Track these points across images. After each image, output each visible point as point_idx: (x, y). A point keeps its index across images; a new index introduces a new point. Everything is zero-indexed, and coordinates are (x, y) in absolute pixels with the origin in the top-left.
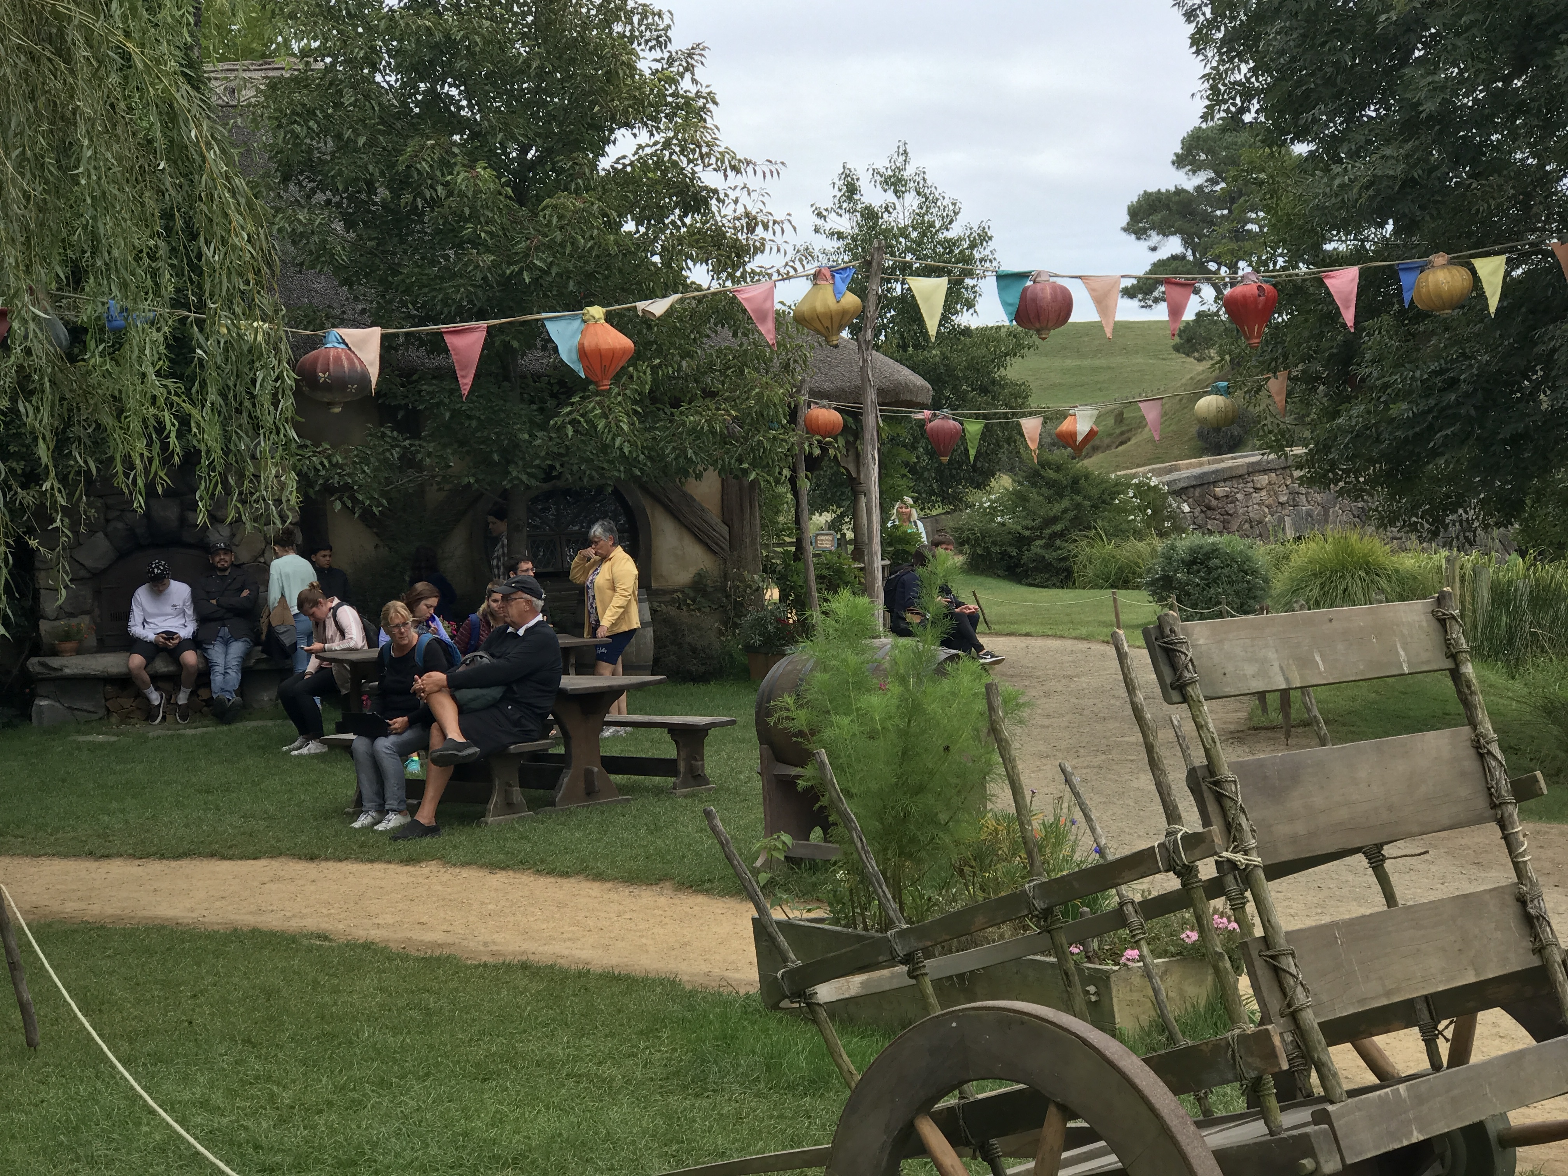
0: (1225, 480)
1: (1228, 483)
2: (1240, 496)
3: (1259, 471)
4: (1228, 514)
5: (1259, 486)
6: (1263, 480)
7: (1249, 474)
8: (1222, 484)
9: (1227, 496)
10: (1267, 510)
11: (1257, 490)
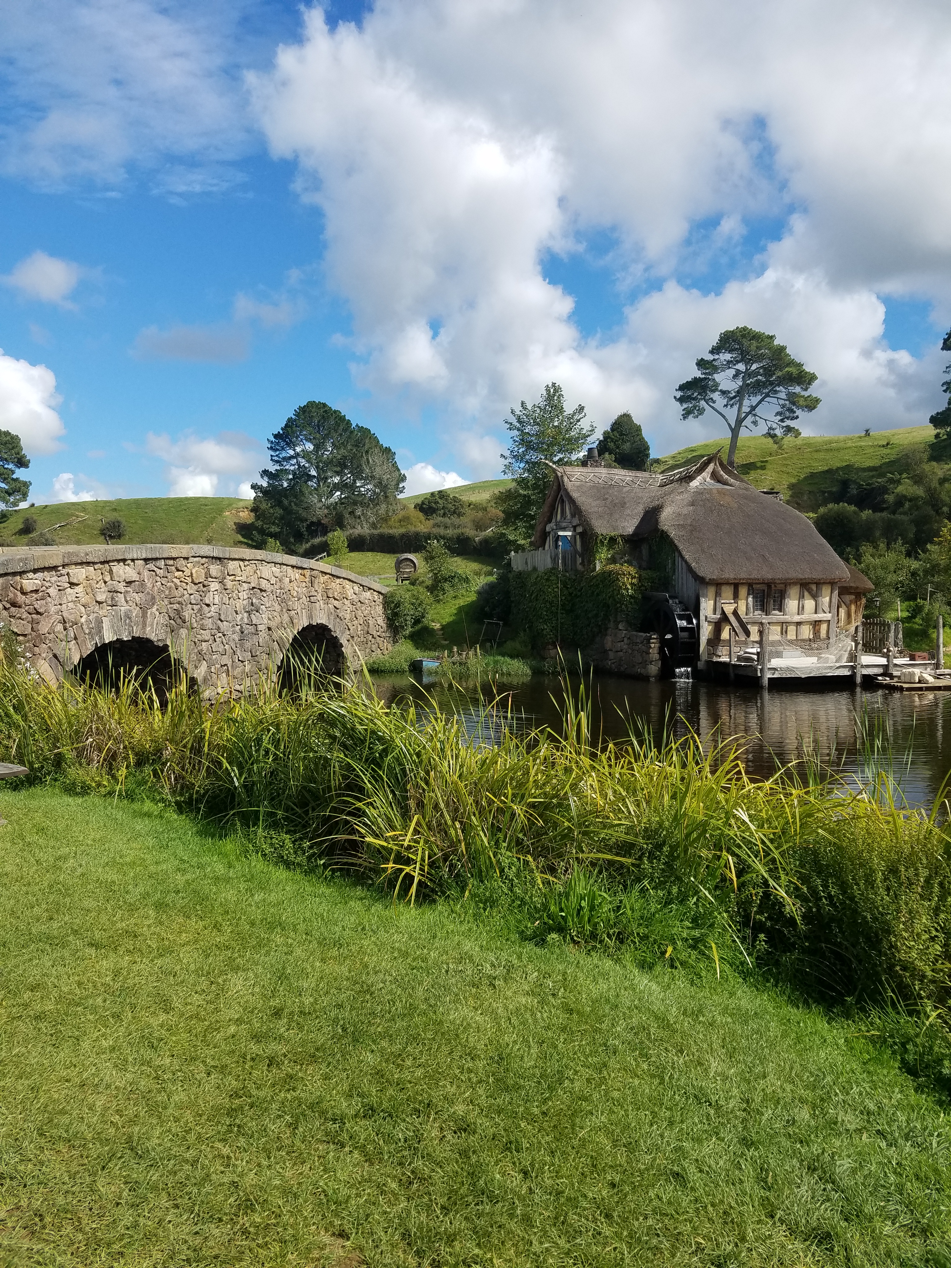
0: (35, 571)
1: (40, 575)
2: (53, 591)
3: (76, 564)
4: (38, 613)
5: (75, 581)
6: (79, 573)
7: (64, 566)
8: (31, 575)
9: (36, 591)
10: (83, 609)
11: (72, 585)
